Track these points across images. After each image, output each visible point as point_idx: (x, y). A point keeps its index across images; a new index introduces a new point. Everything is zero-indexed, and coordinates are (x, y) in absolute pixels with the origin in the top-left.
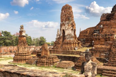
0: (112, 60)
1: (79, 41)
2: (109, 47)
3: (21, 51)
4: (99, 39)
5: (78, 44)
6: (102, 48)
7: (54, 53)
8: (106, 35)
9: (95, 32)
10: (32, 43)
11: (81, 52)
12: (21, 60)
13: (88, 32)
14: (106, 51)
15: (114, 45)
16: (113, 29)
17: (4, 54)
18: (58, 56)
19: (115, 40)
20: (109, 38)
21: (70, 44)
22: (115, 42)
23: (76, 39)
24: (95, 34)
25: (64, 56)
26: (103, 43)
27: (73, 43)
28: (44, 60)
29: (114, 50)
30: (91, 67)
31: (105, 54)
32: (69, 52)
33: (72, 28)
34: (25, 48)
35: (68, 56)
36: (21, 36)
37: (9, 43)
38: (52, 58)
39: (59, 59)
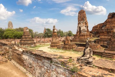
0: (110, 46)
1: (90, 34)
2: (110, 37)
3: (54, 41)
4: (103, 32)
5: (90, 35)
6: (105, 38)
7: (74, 42)
8: (108, 29)
9: (103, 27)
10: (64, 35)
11: (91, 41)
12: (54, 46)
13: (98, 27)
14: (108, 41)
15: (113, 36)
16: (113, 25)
17: (46, 43)
18: (76, 44)
19: (114, 32)
20: (110, 31)
21: (84, 36)
22: (114, 34)
23: (88, 32)
24: (103, 28)
25: (80, 44)
26: (106, 35)
27: (86, 35)
28: (67, 46)
29: (113, 40)
30: (89, 51)
31: (107, 42)
32: (83, 41)
33: (85, 25)
34: (56, 39)
35: (82, 44)
36: (54, 32)
37: (50, 35)
38: (72, 45)
39: (77, 45)
